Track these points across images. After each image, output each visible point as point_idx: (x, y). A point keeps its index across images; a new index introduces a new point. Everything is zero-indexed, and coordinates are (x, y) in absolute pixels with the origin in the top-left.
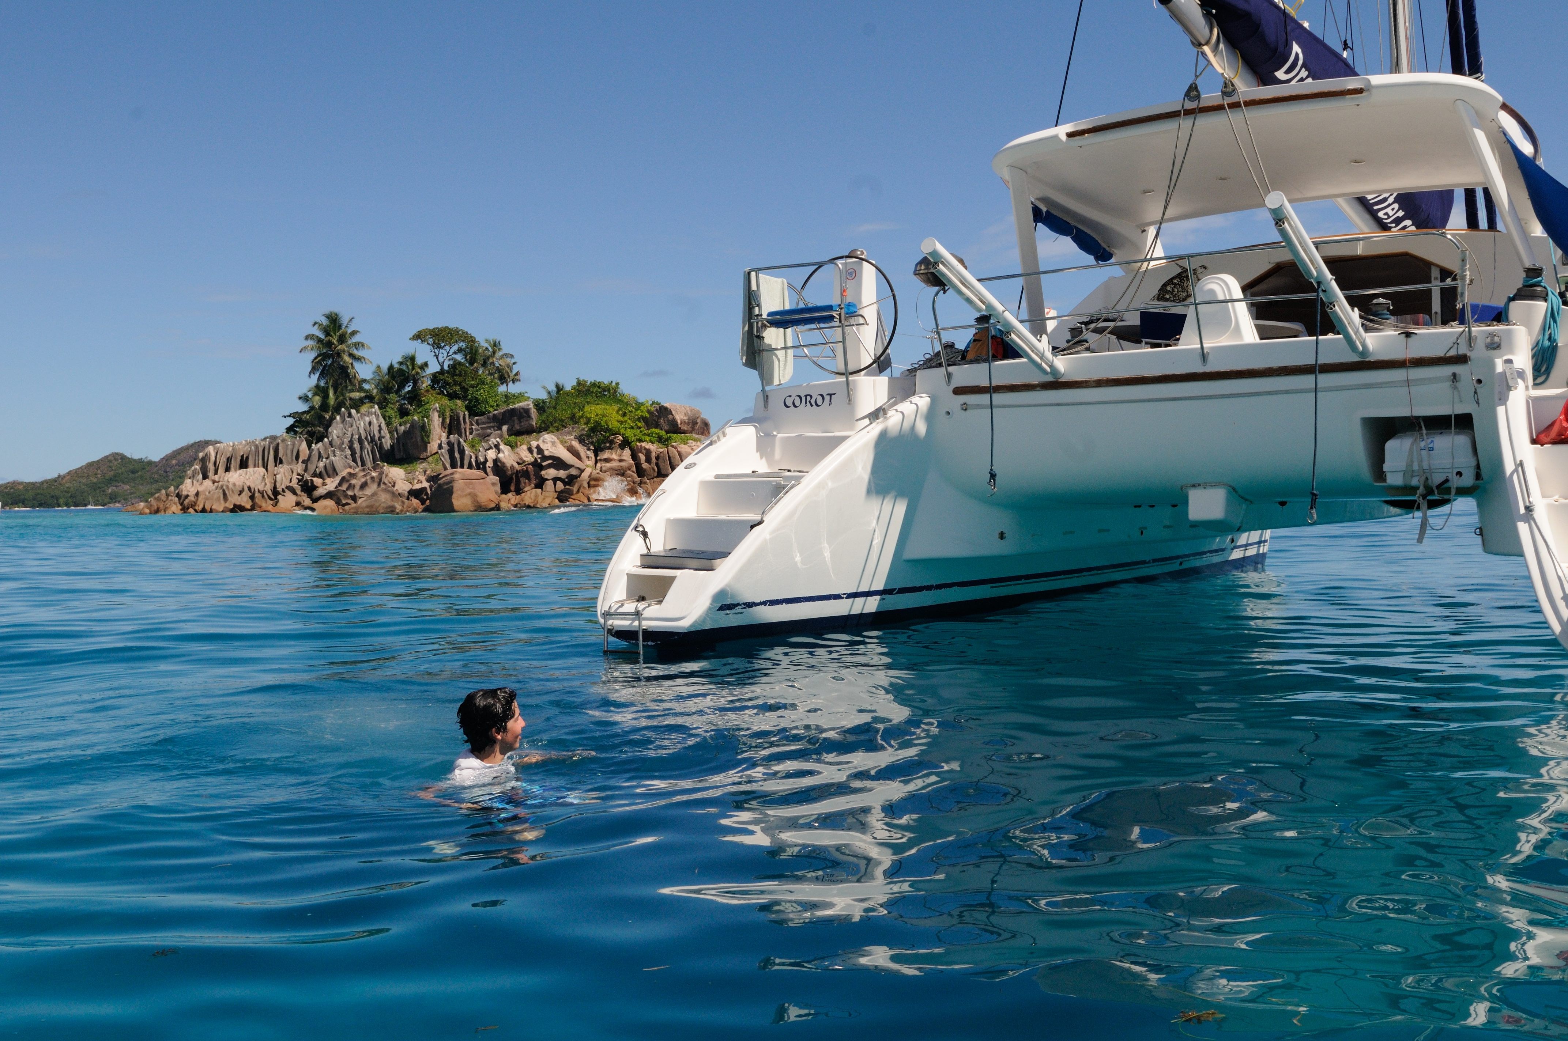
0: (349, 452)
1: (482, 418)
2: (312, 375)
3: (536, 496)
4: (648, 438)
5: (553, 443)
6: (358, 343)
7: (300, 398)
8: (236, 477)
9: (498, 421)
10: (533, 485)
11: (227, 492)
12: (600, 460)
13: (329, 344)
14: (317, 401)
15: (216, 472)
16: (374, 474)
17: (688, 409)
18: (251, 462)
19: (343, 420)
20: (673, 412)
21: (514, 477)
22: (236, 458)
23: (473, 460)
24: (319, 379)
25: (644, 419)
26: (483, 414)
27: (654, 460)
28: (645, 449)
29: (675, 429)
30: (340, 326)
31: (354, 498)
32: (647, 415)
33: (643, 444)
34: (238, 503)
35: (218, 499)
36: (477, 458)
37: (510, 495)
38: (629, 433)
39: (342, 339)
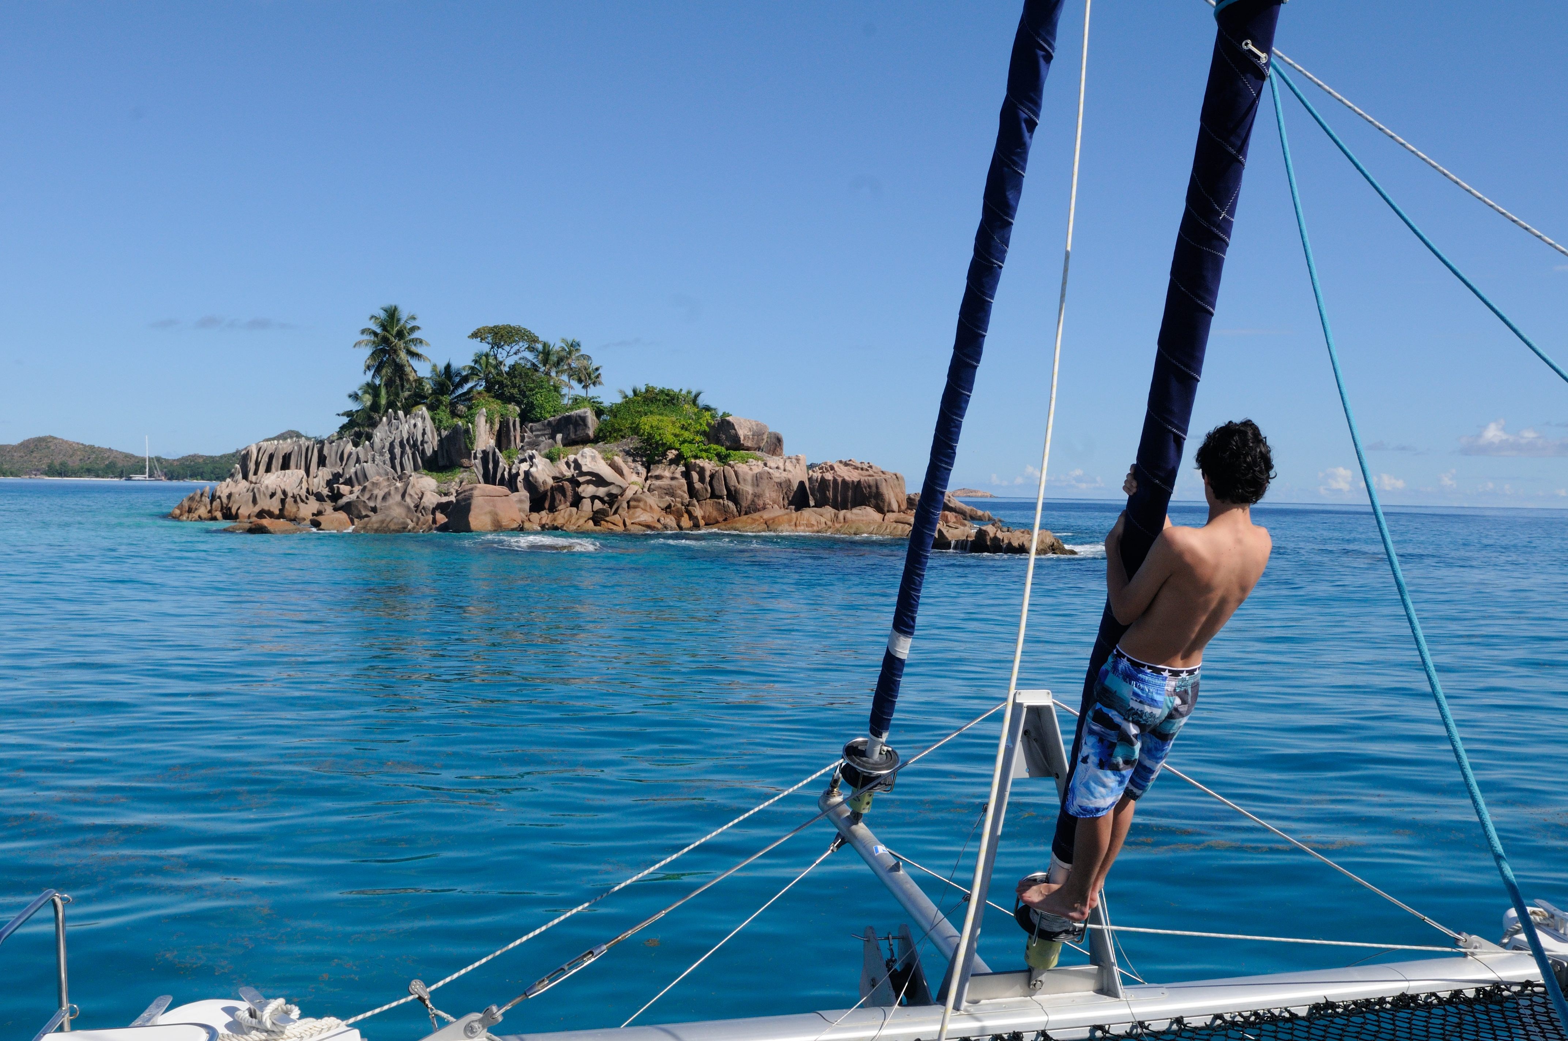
0: (387, 456)
1: (536, 425)
2: (368, 372)
3: (571, 515)
4: (704, 454)
5: (593, 458)
6: (417, 339)
7: (350, 396)
8: (273, 480)
9: (555, 428)
10: (568, 504)
11: (257, 496)
12: (651, 477)
13: (385, 340)
14: (368, 400)
15: (255, 473)
16: (399, 484)
17: (754, 423)
18: (293, 463)
19: (389, 422)
20: (736, 427)
21: (549, 494)
22: (278, 458)
23: (506, 474)
24: (373, 376)
25: (704, 433)
26: (538, 420)
27: (708, 479)
28: (699, 467)
29: (736, 445)
30: (398, 320)
31: (374, 510)
32: (707, 429)
33: (698, 461)
34: (266, 508)
35: (247, 502)
36: (510, 469)
37: (543, 513)
38: (686, 449)
39: (400, 335)
